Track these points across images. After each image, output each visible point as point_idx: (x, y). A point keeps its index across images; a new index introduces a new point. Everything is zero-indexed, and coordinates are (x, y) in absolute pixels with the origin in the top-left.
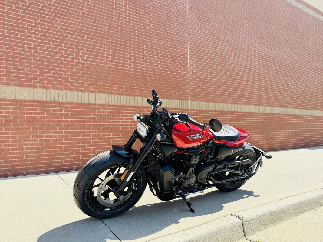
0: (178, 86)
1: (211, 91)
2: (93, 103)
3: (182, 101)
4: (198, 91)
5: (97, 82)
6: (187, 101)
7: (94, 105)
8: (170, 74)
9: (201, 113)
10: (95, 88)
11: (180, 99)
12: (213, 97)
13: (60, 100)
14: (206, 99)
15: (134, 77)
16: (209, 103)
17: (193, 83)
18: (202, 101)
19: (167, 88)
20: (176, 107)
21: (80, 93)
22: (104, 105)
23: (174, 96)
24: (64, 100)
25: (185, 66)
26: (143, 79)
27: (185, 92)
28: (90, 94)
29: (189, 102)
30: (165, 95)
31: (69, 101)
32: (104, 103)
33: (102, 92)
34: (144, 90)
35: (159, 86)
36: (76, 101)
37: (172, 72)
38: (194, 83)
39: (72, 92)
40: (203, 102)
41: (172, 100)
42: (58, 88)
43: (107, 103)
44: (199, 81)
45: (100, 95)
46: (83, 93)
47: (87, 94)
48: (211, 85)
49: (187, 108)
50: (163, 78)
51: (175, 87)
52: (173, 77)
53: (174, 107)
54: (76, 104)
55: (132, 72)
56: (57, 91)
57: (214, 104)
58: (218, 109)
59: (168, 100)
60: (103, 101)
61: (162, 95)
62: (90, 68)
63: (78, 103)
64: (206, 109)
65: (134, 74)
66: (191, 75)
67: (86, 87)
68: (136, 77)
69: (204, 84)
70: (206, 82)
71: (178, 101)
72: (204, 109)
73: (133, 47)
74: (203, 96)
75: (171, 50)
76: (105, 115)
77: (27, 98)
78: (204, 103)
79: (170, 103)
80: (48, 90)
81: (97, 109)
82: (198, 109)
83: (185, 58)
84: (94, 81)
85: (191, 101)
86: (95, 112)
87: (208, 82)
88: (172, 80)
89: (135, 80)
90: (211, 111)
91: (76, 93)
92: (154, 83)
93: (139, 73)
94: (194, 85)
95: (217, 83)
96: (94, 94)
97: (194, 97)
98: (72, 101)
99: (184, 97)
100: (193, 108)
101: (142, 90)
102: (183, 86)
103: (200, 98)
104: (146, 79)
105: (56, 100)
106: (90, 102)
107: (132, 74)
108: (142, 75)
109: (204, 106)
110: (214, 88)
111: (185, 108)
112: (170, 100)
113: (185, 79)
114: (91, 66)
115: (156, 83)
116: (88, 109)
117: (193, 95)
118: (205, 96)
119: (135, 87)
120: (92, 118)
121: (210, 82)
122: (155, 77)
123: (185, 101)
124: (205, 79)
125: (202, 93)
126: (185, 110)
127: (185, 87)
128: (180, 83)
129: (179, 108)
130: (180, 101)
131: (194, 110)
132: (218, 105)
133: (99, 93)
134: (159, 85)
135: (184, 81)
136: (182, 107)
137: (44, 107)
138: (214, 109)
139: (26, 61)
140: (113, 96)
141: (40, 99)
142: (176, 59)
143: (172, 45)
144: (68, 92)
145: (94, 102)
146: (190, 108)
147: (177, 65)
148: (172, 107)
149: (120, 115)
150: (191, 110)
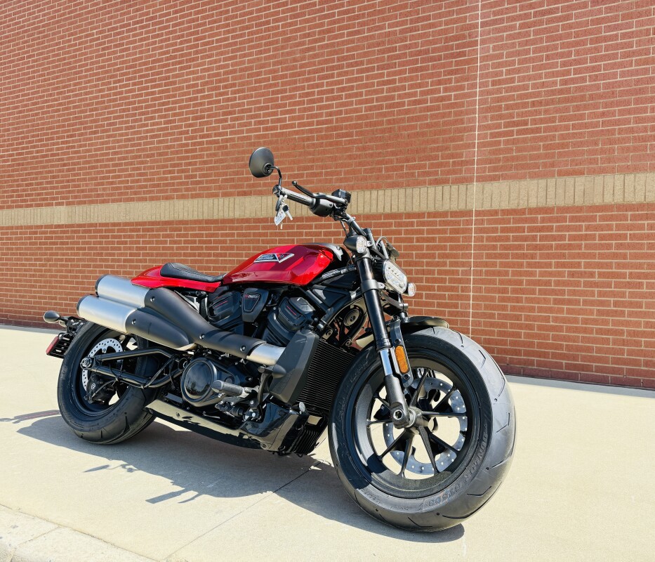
0: (434, 141)
1: (581, 133)
2: (231, 218)
3: (447, 188)
4: (514, 142)
5: (237, 173)
6: (463, 187)
7: (232, 221)
8: (407, 112)
9: (526, 220)
10: (235, 187)
11: (437, 182)
12: (594, 152)
13: (186, 218)
14: (553, 165)
15: (308, 146)
16: (570, 180)
17: (493, 118)
18: (534, 176)
19: (397, 155)
20: (424, 209)
21: (211, 200)
22: (247, 220)
23: (419, 176)
24: (190, 218)
25: (463, 71)
26: (331, 144)
27: (461, 155)
28: (227, 199)
29: (475, 186)
30: (389, 177)
31: (196, 218)
32: (247, 216)
33: (245, 194)
34: (332, 174)
35: (372, 155)
36: (206, 217)
37: (415, 102)
38: (501, 117)
39: (200, 200)
40: (535, 181)
41: (409, 190)
42: (183, 197)
43: (253, 215)
44: (525, 105)
45: (242, 198)
46: (216, 200)
47: (221, 200)
48: (585, 107)
49: (462, 207)
50: (383, 131)
51: (423, 146)
52: (418, 119)
53: (416, 210)
54: (208, 222)
55: (303, 134)
56: (181, 201)
57: (599, 179)
58: (618, 199)
59: (395, 191)
60: (247, 212)
61: (378, 179)
62: (226, 147)
63: (209, 220)
64: (551, 203)
65: (308, 139)
66: (488, 93)
67: (220, 188)
68: (314, 144)
69: (546, 112)
70: (560, 101)
71: (431, 189)
72: (540, 205)
73: (309, 72)
74: (538, 157)
75: (413, 37)
76: (249, 242)
77: (150, 219)
78: (542, 182)
79: (403, 200)
80: (171, 201)
81: (237, 228)
82: (513, 206)
83: (464, 46)
84: (233, 172)
85: (480, 184)
86: (233, 235)
87: (567, 100)
88: (414, 127)
89: (309, 153)
90: (580, 209)
91: (206, 201)
92: (358, 149)
93: (321, 132)
94: (499, 126)
95: (622, 93)
96: (232, 199)
97: (495, 169)
98: (201, 218)
99: (454, 172)
100: (487, 207)
101: (327, 174)
102: (453, 140)
103: (523, 167)
104: (337, 143)
105: (181, 218)
106: (226, 217)
107: (303, 140)
108: (327, 137)
109: (542, 193)
110: (603, 114)
111: (454, 207)
112: (402, 191)
113: (461, 113)
114: (228, 144)
115: (364, 149)
116: (223, 230)
117: (491, 161)
118: (547, 156)
119: (308, 170)
120: (227, 249)
121: (582, 98)
122: (361, 133)
123: (455, 187)
124: (553, 92)
125: (533, 148)
126: (456, 217)
127: (462, 140)
128: (445, 132)
129: (432, 209)
130: (439, 188)
131: (496, 212)
132: (619, 184)
133: (240, 195)
134: (371, 151)
135: (455, 122)
136: (446, 208)
137: (166, 231)
138: (598, 201)
139: (148, 159)
140: (264, 198)
141: (163, 219)
142: (433, 59)
143: (417, 20)
144: (196, 201)
145: (231, 216)
146: (475, 207)
147: (432, 75)
148: (409, 210)
149: (276, 240)
150: (479, 213)
